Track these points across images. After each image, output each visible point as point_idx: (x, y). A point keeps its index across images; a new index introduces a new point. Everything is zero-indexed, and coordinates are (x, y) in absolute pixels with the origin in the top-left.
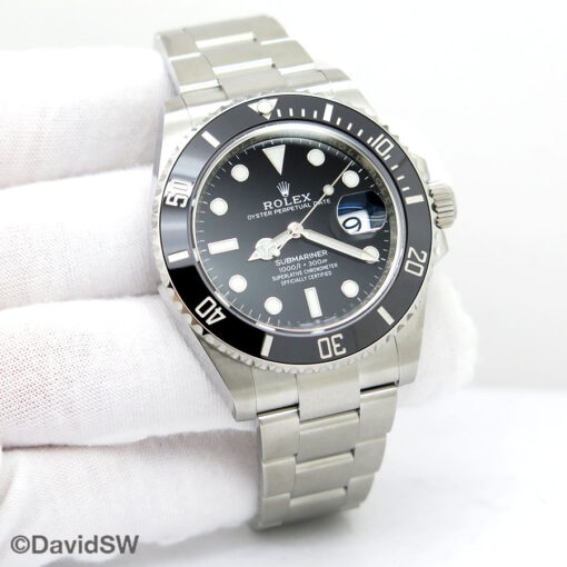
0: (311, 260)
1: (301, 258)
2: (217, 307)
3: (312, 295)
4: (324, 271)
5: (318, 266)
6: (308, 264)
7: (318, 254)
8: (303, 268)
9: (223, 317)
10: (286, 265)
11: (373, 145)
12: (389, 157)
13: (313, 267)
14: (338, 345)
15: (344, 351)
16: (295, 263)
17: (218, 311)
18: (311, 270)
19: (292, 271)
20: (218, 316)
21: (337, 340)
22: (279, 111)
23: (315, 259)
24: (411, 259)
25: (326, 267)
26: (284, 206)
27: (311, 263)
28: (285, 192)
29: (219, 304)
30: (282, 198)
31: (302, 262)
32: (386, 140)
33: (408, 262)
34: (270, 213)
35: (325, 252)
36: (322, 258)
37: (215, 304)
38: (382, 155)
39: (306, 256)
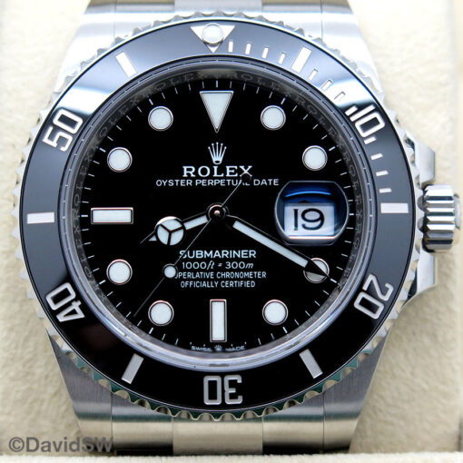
0: (231, 260)
1: (217, 254)
2: (75, 300)
3: (218, 310)
4: (246, 279)
5: (238, 270)
6: (225, 265)
7: (242, 254)
8: (216, 269)
9: (81, 315)
10: (193, 261)
11: (353, 119)
12: (373, 139)
13: (231, 270)
14: (233, 391)
15: (239, 401)
16: (207, 260)
17: (76, 306)
18: (227, 275)
19: (200, 270)
20: (74, 312)
21: (232, 384)
22: (231, 44)
23: (238, 260)
24: (368, 292)
25: (249, 275)
26: (211, 177)
27: (229, 265)
28: (217, 158)
29: (79, 297)
30: (211, 165)
31: (217, 260)
32: (376, 115)
33: (362, 295)
34: (189, 183)
35: (252, 253)
36: (247, 261)
37: (73, 295)
38: (364, 135)
39: (225, 254)
